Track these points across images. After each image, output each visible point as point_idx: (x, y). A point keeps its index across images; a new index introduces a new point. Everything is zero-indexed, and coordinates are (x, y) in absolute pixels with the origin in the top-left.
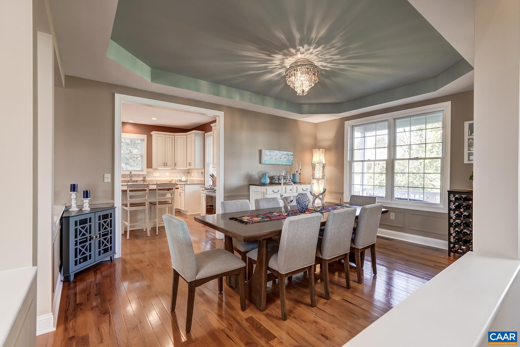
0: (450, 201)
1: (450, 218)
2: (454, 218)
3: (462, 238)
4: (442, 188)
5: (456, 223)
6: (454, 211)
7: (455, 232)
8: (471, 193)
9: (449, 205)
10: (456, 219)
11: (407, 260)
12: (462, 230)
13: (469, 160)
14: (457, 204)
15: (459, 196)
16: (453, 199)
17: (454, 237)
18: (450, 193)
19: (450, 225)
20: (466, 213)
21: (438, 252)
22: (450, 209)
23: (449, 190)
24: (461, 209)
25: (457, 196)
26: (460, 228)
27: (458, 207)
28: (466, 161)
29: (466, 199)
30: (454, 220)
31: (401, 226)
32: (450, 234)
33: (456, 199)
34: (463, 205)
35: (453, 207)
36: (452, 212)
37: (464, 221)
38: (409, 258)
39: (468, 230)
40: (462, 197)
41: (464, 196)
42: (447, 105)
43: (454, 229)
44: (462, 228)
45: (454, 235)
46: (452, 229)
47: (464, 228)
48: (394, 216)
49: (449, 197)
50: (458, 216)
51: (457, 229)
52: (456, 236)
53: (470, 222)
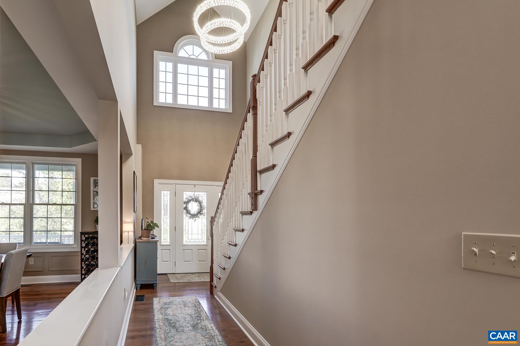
0: (82, 241)
1: (82, 254)
2: (85, 254)
3: (90, 269)
4: (75, 231)
5: (86, 257)
6: (85, 248)
7: (85, 265)
8: (97, 233)
9: (81, 244)
10: (86, 254)
11: (49, 298)
12: (90, 262)
13: (94, 207)
14: (86, 242)
15: (88, 236)
16: (84, 239)
17: (85, 269)
18: (82, 233)
19: (82, 260)
20: (92, 249)
21: (74, 285)
22: (82, 247)
23: (81, 232)
24: (90, 246)
25: (86, 236)
26: (88, 261)
27: (87, 245)
28: (92, 209)
29: (93, 238)
30: (85, 256)
31: (41, 269)
32: (82, 268)
33: (86, 238)
34: (90, 243)
35: (84, 245)
36: (83, 249)
37: (91, 256)
38: (50, 296)
39: (94, 261)
40: (90, 236)
41: (91, 236)
42: (79, 161)
43: (85, 263)
44: (90, 260)
45: (85, 268)
46: (83, 263)
47: (91, 261)
48: (33, 261)
49: (81, 238)
50: (87, 252)
51: (86, 263)
52: (86, 268)
53: (95, 255)
